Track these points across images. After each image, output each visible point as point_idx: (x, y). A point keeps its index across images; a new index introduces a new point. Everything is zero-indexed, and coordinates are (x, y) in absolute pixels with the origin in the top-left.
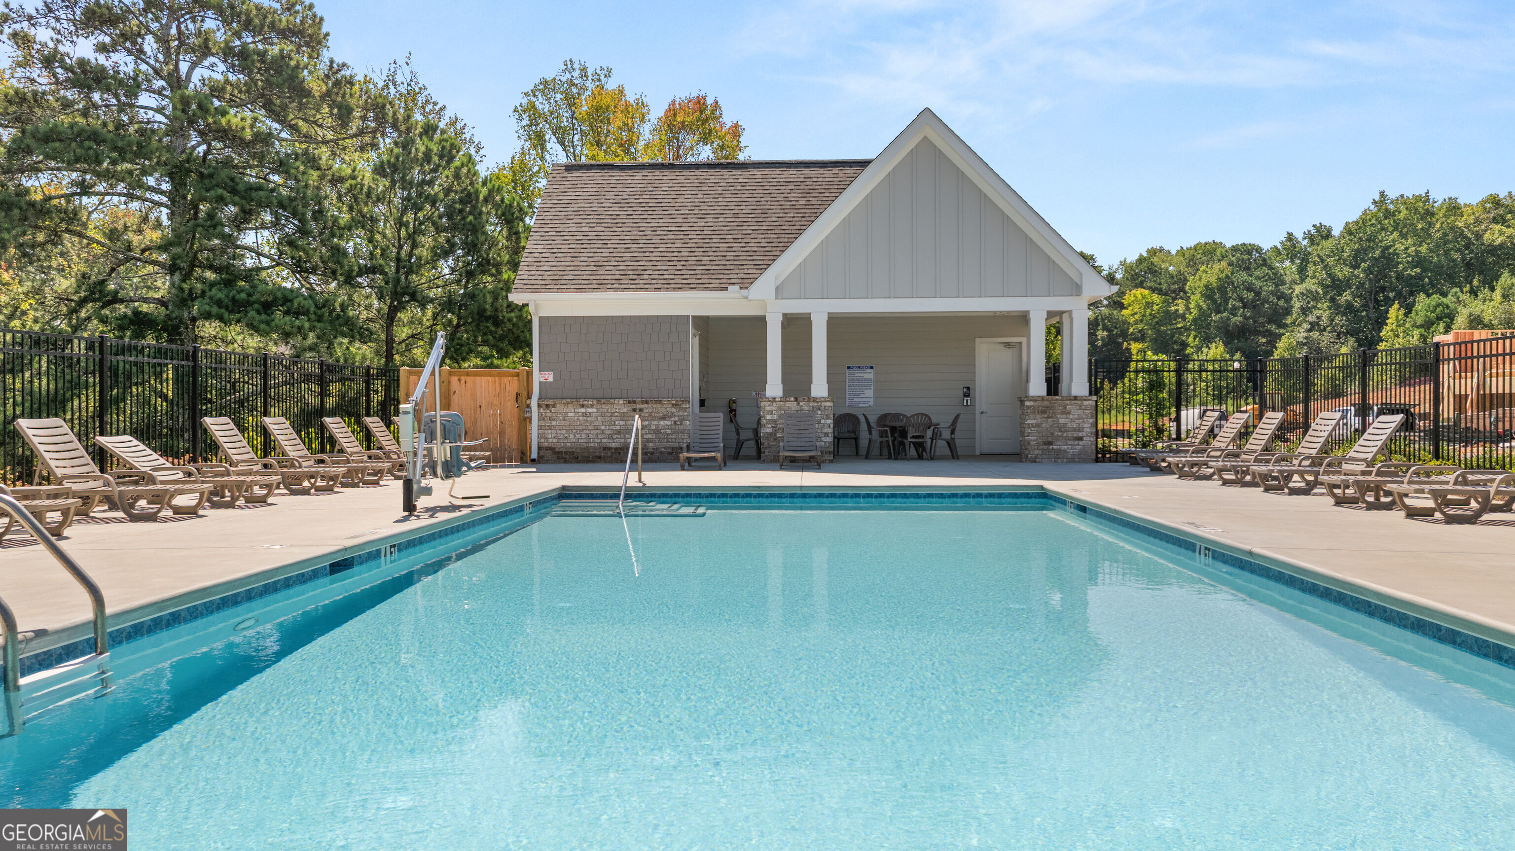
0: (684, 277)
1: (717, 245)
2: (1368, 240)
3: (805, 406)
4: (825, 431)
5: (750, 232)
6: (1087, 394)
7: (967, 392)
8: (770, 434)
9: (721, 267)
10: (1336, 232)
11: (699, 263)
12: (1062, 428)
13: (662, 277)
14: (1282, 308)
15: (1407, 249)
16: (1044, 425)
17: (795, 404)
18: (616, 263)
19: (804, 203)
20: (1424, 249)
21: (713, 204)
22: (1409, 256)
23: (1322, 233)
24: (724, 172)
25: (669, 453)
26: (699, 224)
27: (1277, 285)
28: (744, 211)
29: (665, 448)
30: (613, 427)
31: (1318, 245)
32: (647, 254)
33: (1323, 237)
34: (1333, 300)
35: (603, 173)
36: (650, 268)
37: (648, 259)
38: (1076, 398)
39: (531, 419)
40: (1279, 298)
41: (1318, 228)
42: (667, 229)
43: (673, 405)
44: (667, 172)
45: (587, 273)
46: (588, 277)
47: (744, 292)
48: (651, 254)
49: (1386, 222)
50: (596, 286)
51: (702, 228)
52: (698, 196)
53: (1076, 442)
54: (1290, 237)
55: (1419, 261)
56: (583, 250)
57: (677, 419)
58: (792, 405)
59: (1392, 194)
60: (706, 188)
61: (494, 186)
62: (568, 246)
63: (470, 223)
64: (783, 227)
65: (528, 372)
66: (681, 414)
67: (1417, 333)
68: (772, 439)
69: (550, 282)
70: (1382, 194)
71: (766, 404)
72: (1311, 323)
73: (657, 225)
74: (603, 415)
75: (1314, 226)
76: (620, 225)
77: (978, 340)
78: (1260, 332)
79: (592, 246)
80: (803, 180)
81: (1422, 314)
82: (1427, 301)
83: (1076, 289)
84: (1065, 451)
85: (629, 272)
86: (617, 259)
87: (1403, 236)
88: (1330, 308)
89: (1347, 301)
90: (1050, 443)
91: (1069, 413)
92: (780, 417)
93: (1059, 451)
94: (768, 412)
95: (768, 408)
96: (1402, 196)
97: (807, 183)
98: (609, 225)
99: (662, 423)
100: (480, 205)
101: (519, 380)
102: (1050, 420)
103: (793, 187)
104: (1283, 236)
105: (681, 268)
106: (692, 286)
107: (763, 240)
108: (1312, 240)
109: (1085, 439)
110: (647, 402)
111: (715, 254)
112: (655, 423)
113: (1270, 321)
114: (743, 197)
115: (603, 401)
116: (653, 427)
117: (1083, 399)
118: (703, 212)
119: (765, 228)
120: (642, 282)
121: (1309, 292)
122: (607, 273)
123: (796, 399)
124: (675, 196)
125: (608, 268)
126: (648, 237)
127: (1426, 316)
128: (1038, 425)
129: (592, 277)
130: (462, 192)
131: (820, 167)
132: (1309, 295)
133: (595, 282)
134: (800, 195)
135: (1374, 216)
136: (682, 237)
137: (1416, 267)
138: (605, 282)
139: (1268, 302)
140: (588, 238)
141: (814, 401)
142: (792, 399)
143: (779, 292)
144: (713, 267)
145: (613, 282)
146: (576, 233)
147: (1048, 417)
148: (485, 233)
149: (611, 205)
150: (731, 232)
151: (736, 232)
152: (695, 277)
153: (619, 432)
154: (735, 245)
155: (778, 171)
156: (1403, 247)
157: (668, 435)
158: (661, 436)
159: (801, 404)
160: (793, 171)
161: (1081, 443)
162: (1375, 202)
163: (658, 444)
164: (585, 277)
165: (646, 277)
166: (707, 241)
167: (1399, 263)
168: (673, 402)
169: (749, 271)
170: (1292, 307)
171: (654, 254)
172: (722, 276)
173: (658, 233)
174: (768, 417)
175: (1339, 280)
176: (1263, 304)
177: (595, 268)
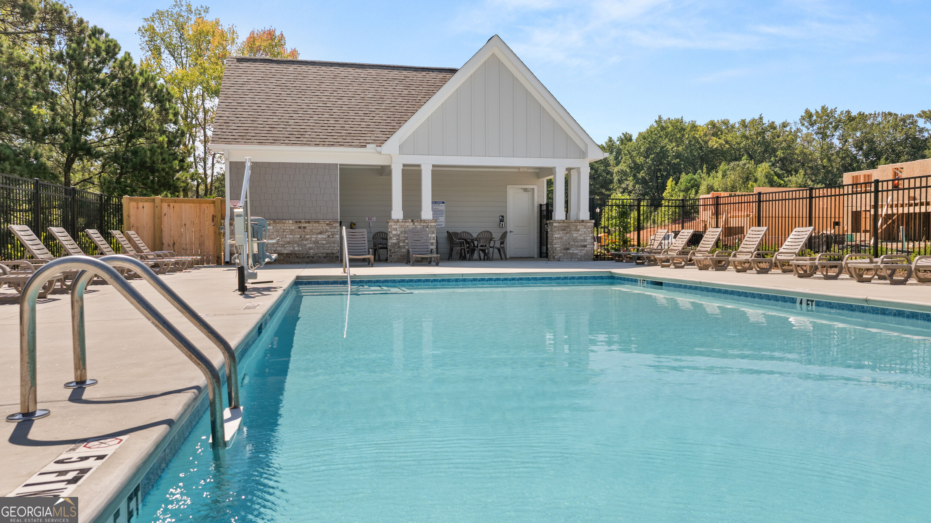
0: (334, 137)
1: (354, 117)
2: (654, 143)
3: (418, 226)
4: (431, 241)
5: (375, 110)
6: (589, 219)
7: (502, 219)
8: (395, 244)
9: (359, 132)
10: (634, 138)
11: (343, 128)
12: (575, 240)
13: (318, 137)
14: (609, 179)
15: (672, 148)
16: (564, 238)
17: (412, 224)
18: (284, 126)
19: (407, 93)
20: (680, 148)
21: (346, 90)
22: (673, 152)
23: (627, 138)
24: (350, 69)
25: (324, 257)
26: (338, 103)
27: (606, 166)
28: (368, 96)
29: (322, 253)
30: (285, 239)
31: (626, 145)
32: (306, 121)
33: (628, 141)
34: (635, 176)
35: (265, 65)
36: (310, 130)
37: (307, 124)
38: (583, 221)
39: (224, 234)
40: (607, 174)
41: (625, 135)
42: (316, 105)
43: (327, 224)
44: (310, 67)
45: (264, 132)
46: (266, 135)
47: (379, 149)
48: (308, 121)
49: (662, 133)
50: (273, 141)
51: (341, 106)
52: (335, 84)
53: (583, 248)
54: (610, 140)
55: (678, 156)
56: (259, 117)
57: (330, 233)
58: (410, 225)
59: (665, 118)
60: (340, 80)
61: (149, 76)
62: (247, 113)
63: (132, 101)
64: (396, 108)
65: (221, 200)
66: (333, 230)
67: (682, 194)
68: (397, 247)
69: (238, 137)
70: (660, 117)
71: (393, 224)
72: (623, 189)
73: (309, 102)
74: (277, 231)
75: (623, 134)
76: (283, 101)
77: (508, 186)
78: (597, 193)
79: (265, 114)
80: (404, 78)
81: (684, 183)
82: (686, 177)
83: (583, 155)
84: (576, 254)
85: (295, 133)
86: (285, 123)
87: (671, 141)
88: (633, 180)
89: (642, 176)
90: (568, 249)
91: (579, 231)
92: (401, 232)
93: (573, 254)
94: (394, 229)
95: (394, 227)
96: (669, 119)
97: (407, 80)
98: (275, 100)
99: (319, 236)
100: (138, 88)
101: (215, 206)
102: (568, 235)
103: (398, 83)
104: (607, 139)
105: (331, 131)
106: (341, 144)
107: (384, 116)
108: (622, 141)
109: (588, 246)
110: (309, 222)
111: (353, 123)
112: (315, 236)
113: (602, 187)
114: (367, 86)
115: (277, 221)
116: (313, 239)
117: (587, 222)
118: (340, 95)
119: (384, 108)
120: (305, 139)
121: (622, 170)
122: (279, 132)
123: (412, 221)
124: (319, 84)
125: (279, 129)
126: (304, 110)
127: (686, 185)
128: (561, 238)
129: (268, 135)
130: (124, 79)
131: (414, 71)
132: (623, 173)
133: (271, 138)
134: (403, 88)
135: (656, 129)
136: (328, 111)
137: (677, 158)
138: (278, 138)
139: (602, 176)
140: (262, 108)
141: (424, 222)
142: (410, 221)
143: (402, 149)
144: (353, 132)
145: (285, 139)
146: (252, 105)
147: (567, 233)
148: (142, 109)
149: (274, 87)
150: (361, 109)
151: (365, 109)
152: (342, 137)
153: (289, 243)
154: (365, 118)
155: (386, 71)
156: (671, 147)
157: (323, 244)
158: (319, 245)
159: (416, 224)
160: (396, 72)
161: (585, 249)
162: (656, 121)
163: (316, 251)
164: (263, 135)
165: (307, 136)
166: (346, 114)
167: (669, 156)
168: (328, 222)
169: (378, 135)
170: (613, 179)
171: (310, 121)
172: (360, 138)
173: (311, 107)
174: (394, 232)
175: (638, 164)
176: (599, 177)
177: (270, 129)
